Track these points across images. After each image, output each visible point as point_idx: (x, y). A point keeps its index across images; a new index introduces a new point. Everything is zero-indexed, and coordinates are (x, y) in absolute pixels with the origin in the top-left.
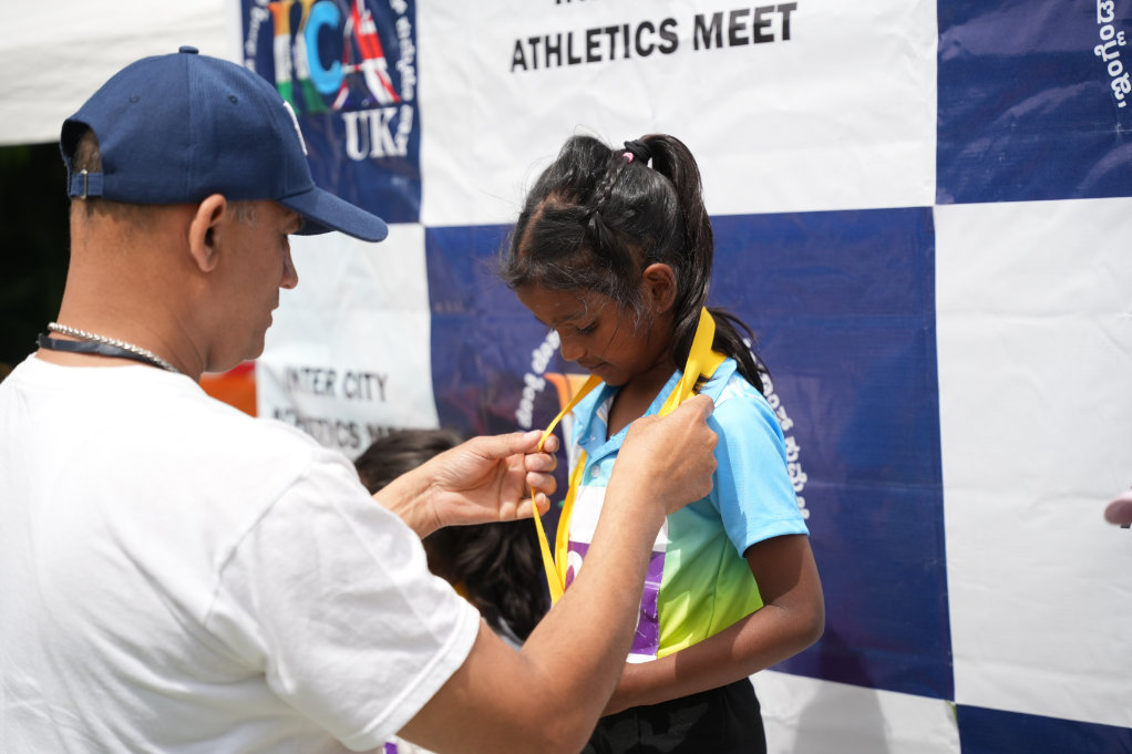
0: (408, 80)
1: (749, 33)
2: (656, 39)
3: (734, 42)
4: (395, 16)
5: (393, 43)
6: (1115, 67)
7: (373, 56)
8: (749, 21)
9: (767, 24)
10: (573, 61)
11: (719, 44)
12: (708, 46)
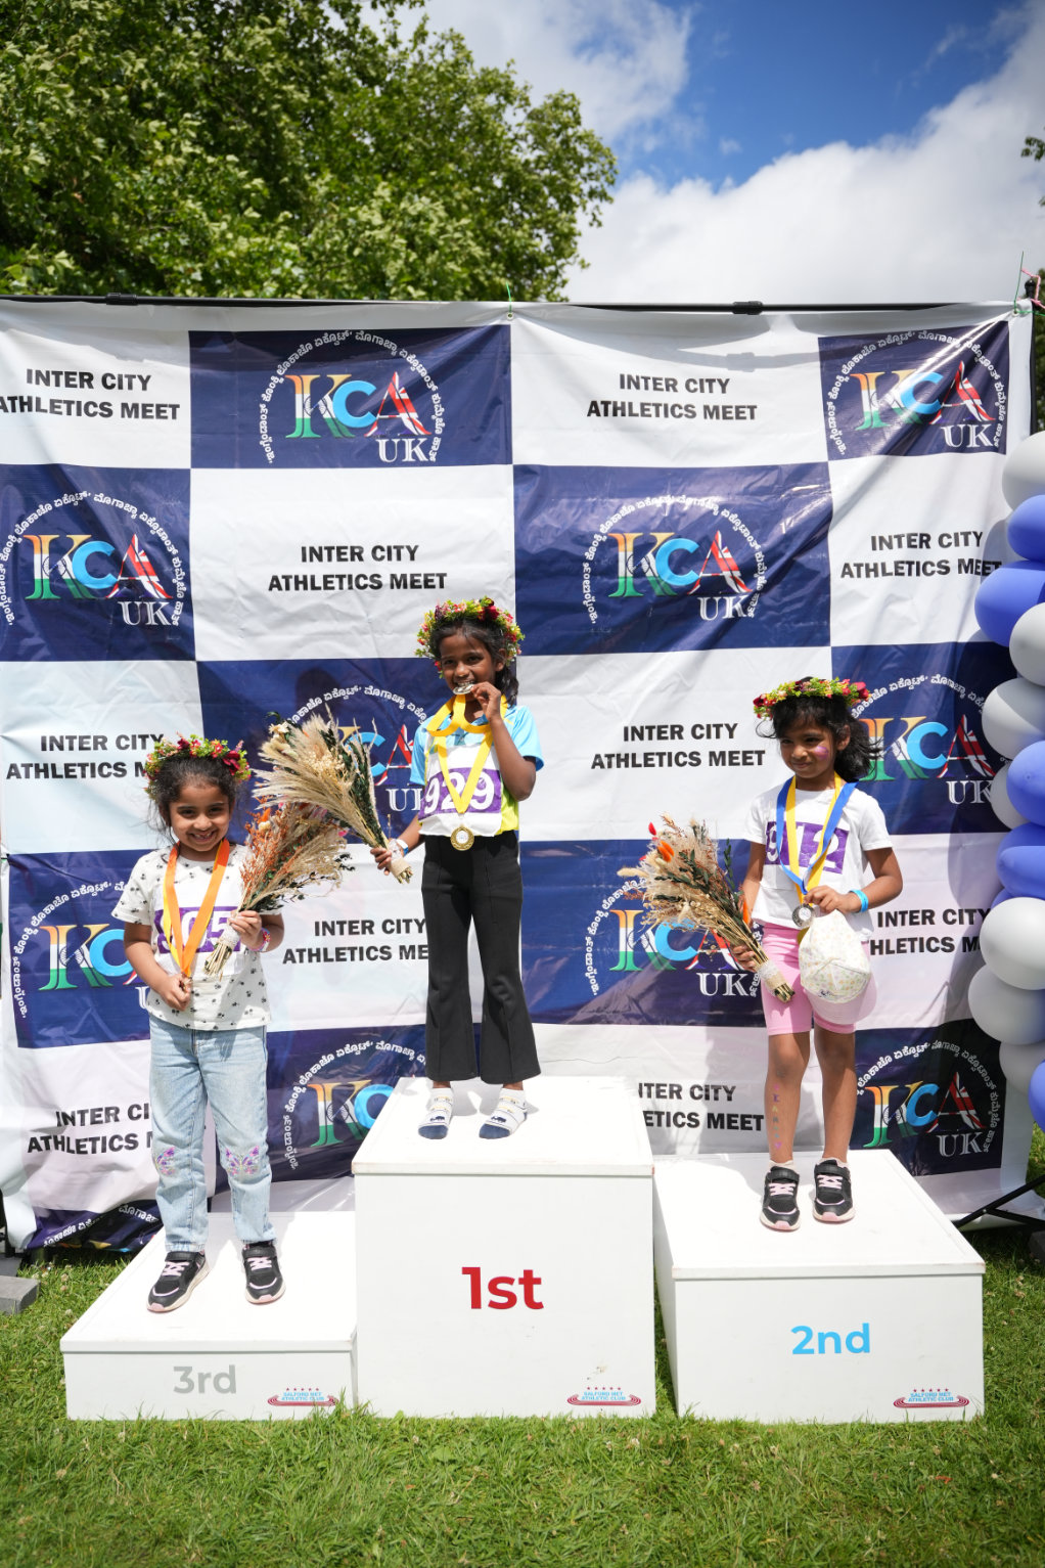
0: (181, 587)
1: (422, 583)
2: (368, 582)
3: (413, 586)
4: (169, 557)
5: (167, 569)
6: (591, 609)
7: (147, 574)
8: (422, 579)
9: (432, 581)
10: (314, 588)
11: (405, 587)
12: (399, 587)
